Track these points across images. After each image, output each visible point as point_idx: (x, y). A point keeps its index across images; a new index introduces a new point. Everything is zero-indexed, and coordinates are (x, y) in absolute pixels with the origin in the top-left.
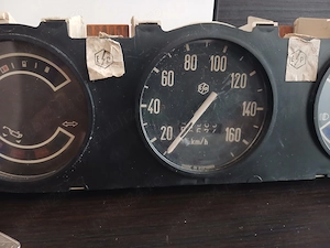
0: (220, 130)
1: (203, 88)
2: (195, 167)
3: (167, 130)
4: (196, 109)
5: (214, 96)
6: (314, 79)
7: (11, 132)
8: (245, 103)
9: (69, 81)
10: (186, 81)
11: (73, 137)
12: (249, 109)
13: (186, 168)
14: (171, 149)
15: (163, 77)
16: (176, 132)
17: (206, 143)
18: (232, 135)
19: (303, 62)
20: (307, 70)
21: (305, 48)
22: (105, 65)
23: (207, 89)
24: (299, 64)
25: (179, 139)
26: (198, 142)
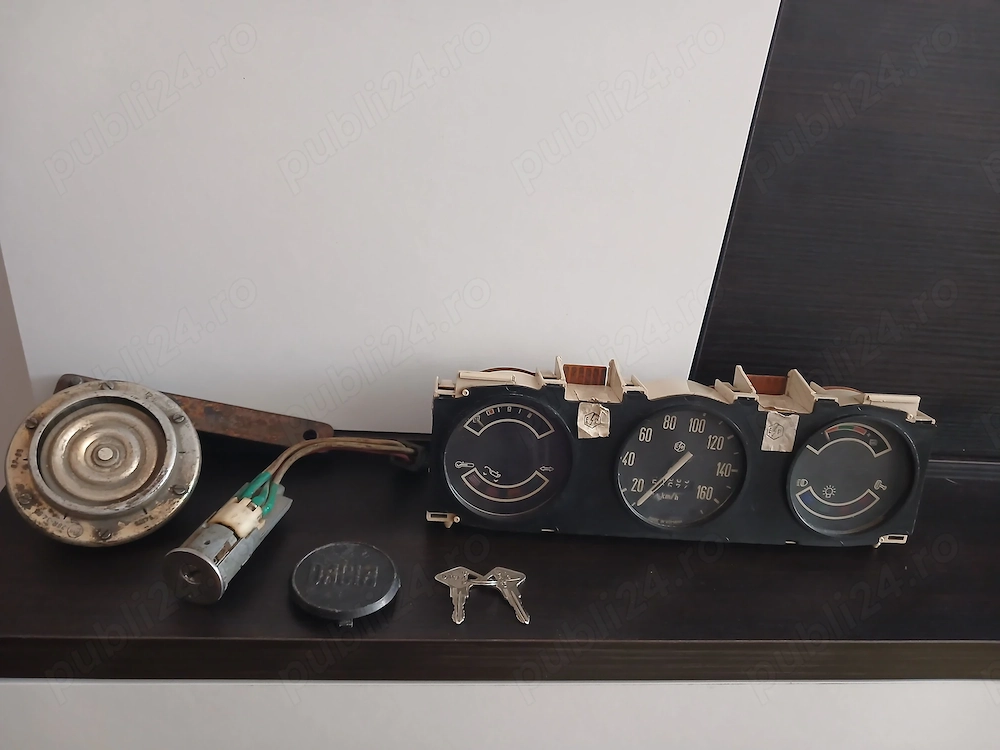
0: (692, 488)
1: (680, 446)
2: (662, 521)
3: (638, 483)
4: (670, 465)
5: (689, 456)
6: (790, 450)
7: (491, 471)
8: (719, 464)
9: (553, 430)
10: (663, 438)
11: (547, 481)
12: (723, 470)
13: (652, 521)
14: (640, 503)
15: (641, 433)
16: (647, 486)
17: (676, 498)
18: (704, 493)
19: (780, 434)
20: (783, 441)
21: (783, 422)
22: (592, 427)
23: (683, 448)
24: (776, 435)
25: (650, 493)
26: (668, 497)
